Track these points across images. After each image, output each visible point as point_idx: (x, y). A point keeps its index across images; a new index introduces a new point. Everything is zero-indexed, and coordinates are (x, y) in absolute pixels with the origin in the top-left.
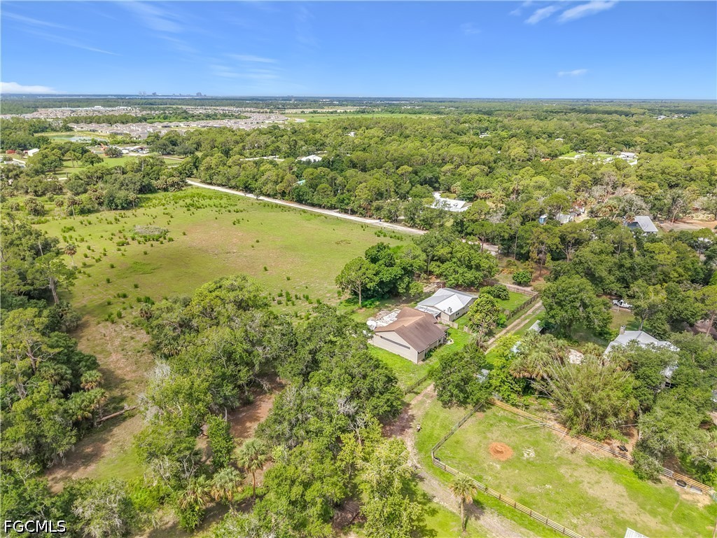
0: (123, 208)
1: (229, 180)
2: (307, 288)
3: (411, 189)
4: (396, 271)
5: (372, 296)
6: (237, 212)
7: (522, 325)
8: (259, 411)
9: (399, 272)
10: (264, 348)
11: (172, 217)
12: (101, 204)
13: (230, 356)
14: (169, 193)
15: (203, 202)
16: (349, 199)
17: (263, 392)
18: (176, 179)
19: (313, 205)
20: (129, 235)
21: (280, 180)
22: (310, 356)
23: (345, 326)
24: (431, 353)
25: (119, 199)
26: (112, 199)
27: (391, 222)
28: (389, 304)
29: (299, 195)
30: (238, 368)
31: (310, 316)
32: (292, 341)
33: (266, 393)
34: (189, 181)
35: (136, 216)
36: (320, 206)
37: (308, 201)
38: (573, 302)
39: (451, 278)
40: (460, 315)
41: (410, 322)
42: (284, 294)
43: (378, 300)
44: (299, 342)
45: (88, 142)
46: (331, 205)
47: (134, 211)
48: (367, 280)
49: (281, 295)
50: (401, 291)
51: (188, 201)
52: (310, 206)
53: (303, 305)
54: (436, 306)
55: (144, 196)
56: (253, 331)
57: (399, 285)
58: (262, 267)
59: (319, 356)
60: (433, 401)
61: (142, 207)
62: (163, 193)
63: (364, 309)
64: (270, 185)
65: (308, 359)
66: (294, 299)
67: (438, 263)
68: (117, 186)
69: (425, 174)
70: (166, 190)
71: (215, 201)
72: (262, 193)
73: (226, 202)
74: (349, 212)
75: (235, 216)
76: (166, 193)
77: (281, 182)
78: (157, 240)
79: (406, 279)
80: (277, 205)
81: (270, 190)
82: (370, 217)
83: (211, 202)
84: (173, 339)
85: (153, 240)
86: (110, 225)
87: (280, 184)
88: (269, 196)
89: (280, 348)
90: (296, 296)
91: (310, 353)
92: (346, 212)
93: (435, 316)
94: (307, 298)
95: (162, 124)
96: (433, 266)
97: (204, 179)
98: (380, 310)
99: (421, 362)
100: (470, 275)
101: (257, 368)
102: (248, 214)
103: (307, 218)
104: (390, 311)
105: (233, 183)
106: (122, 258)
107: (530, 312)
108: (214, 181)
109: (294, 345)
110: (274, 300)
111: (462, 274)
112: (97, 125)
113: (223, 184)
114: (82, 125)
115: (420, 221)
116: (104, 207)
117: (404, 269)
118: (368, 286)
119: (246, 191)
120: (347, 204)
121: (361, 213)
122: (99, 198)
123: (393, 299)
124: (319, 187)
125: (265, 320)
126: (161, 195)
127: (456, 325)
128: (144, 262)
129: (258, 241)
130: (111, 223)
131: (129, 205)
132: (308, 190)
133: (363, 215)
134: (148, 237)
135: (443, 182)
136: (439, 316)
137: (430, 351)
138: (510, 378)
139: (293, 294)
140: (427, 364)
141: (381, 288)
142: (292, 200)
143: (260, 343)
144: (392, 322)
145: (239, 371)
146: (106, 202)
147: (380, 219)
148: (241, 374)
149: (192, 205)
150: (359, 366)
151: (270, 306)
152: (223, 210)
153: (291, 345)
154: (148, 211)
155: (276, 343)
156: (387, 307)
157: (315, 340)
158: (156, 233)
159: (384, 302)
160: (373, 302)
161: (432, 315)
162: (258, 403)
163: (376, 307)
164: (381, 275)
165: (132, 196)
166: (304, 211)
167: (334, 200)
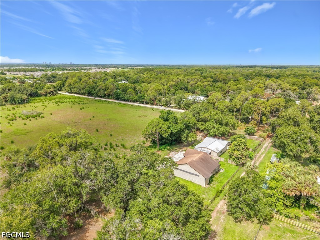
0: (19, 103)
1: (80, 90)
2: (123, 140)
3: (175, 92)
4: (181, 126)
5: (165, 143)
6: (83, 104)
7: (262, 158)
8: (87, 235)
9: (183, 127)
10: (92, 180)
11: (46, 107)
12: (6, 101)
13: (61, 189)
14: (47, 97)
15: (66, 100)
16: (144, 96)
17: (91, 217)
18: (51, 90)
19: (125, 100)
20: (18, 115)
21: (107, 89)
22: (129, 186)
23: (156, 160)
24: (213, 179)
25: (17, 98)
26: (12, 98)
27: (167, 107)
28: (176, 147)
29: (117, 95)
30: (68, 199)
31: (126, 157)
32: (114, 174)
33: (93, 217)
34: (59, 92)
35: (25, 107)
36: (128, 101)
37: (122, 98)
38: (303, 140)
39: (211, 131)
40: (222, 153)
41: (196, 158)
42: (109, 144)
43: (168, 146)
44: (120, 175)
45: (11, 78)
46: (135, 100)
47: (25, 105)
48: (163, 132)
49: (106, 145)
50: (183, 139)
51: (57, 100)
52: (123, 101)
53: (121, 150)
54: (208, 147)
55: (33, 98)
56: (82, 167)
57: (183, 135)
58: (95, 130)
59: (137, 186)
60: (226, 217)
61: (30, 103)
62: (44, 97)
63: (161, 151)
64: (102, 91)
65: (127, 189)
66: (115, 147)
67: (202, 123)
68: (17, 92)
69: (181, 86)
70: (46, 95)
71: (72, 100)
72: (97, 96)
73: (78, 100)
74: (145, 103)
75: (81, 106)
76: (46, 97)
77: (108, 90)
78: (34, 118)
79: (187, 131)
80: (105, 101)
81: (101, 94)
82: (156, 105)
83: (70, 100)
84: (19, 176)
85: (32, 117)
86: (9, 111)
87: (107, 91)
88: (101, 97)
89: (104, 180)
90: (116, 145)
91: (129, 184)
92: (143, 103)
93: (208, 153)
94: (123, 146)
95: (51, 72)
96: (200, 125)
97: (67, 91)
98: (171, 151)
99: (207, 186)
100: (223, 129)
101: (85, 198)
102: (89, 105)
103: (122, 106)
104: (177, 152)
105: (82, 91)
106: (10, 127)
107: (262, 150)
108: (73, 92)
109: (115, 177)
110: (102, 148)
111: (218, 129)
112: (18, 72)
113: (77, 92)
114: (11, 72)
115: (183, 105)
116: (8, 103)
117: (185, 125)
118: (164, 136)
119: (89, 96)
120: (143, 99)
121: (151, 103)
122: (5, 98)
123: (177, 145)
124: (128, 91)
125: (92, 158)
126: (43, 98)
127: (222, 159)
128: (23, 129)
129: (94, 117)
130: (10, 110)
131: (22, 102)
132: (122, 93)
133: (152, 104)
134: (29, 116)
135: (190, 90)
136: (210, 154)
137: (211, 177)
138: (282, 196)
139: (114, 144)
140: (211, 187)
141: (171, 137)
142: (113, 99)
143: (87, 177)
144: (181, 159)
145: (69, 202)
146: (9, 100)
147: (161, 106)
148: (71, 204)
149: (59, 102)
150: (174, 194)
151: (99, 152)
152: (76, 103)
153: (113, 178)
154: (34, 105)
155: (101, 177)
156: (175, 150)
157: (133, 173)
158: (35, 114)
159: (173, 146)
160: (166, 147)
161: (206, 153)
162: (86, 227)
163: (168, 149)
164: (171, 128)
165: (25, 97)
166: (120, 103)
167: (136, 97)
